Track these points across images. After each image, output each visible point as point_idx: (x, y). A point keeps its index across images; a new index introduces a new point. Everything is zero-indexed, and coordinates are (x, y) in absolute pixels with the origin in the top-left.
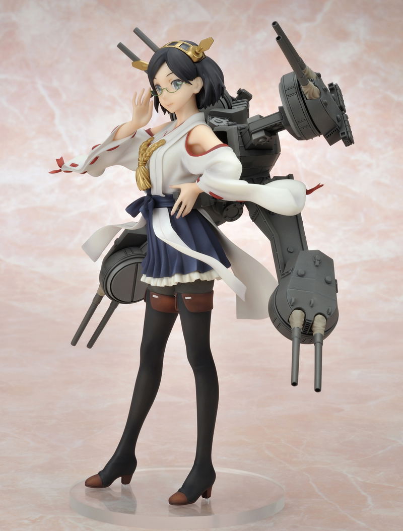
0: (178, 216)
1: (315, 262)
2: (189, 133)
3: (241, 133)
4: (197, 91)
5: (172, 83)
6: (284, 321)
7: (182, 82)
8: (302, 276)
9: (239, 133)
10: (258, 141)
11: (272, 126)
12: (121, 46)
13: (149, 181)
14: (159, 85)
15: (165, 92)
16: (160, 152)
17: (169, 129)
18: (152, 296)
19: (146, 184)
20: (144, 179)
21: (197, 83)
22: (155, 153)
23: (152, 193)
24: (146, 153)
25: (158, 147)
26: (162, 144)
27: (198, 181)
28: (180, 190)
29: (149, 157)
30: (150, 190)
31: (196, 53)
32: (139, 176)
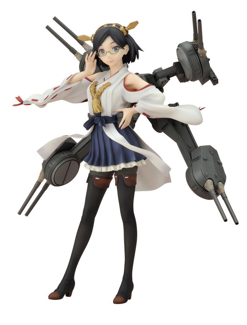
0: (122, 128)
1: (211, 152)
2: (125, 79)
3: (147, 79)
4: (126, 53)
5: (113, 48)
6: (201, 187)
7: (119, 47)
8: (206, 160)
10: (162, 83)
11: (171, 74)
12: (48, 28)
13: (101, 107)
14: (103, 50)
15: (108, 54)
16: (110, 90)
17: (105, 77)
18: (95, 178)
19: (100, 109)
20: (98, 107)
21: (127, 48)
22: (105, 91)
23: (102, 115)
24: (98, 91)
25: (107, 87)
26: (109, 85)
27: (135, 106)
28: (122, 112)
29: (101, 93)
30: (100, 113)
31: (125, 30)
32: (94, 104)
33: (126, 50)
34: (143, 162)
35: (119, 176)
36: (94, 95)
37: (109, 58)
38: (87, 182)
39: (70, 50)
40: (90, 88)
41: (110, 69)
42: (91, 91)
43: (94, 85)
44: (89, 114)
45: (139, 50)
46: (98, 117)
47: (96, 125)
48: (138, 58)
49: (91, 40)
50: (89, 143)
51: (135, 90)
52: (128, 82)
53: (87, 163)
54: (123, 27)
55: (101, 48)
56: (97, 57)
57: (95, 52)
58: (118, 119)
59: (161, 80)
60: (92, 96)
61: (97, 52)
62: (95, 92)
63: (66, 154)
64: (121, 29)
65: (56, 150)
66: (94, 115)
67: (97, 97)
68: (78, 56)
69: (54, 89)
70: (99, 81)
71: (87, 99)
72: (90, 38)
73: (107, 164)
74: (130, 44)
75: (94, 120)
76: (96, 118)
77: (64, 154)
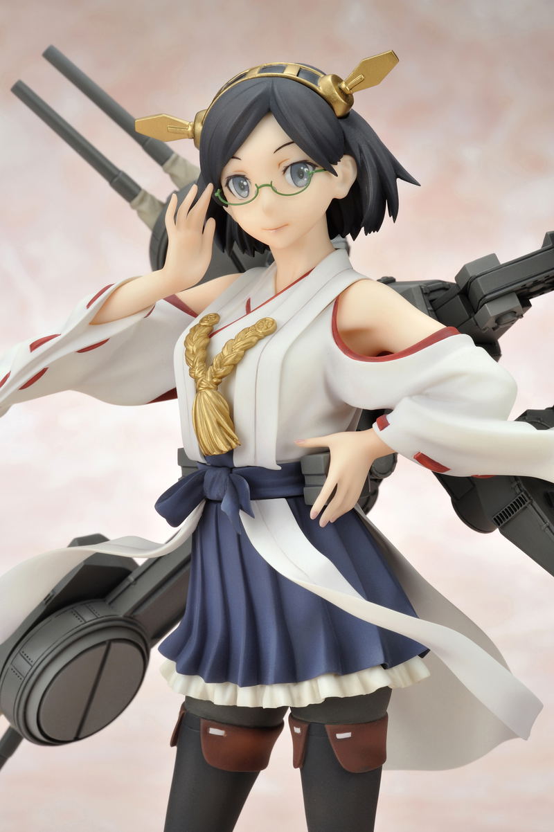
0: (322, 523)
2: (337, 302)
3: (431, 301)
4: (342, 191)
5: (285, 171)
7: (314, 166)
9: (429, 304)
10: (498, 320)
11: (536, 283)
12: (22, 92)
13: (233, 428)
14: (244, 178)
15: (266, 194)
16: (270, 352)
17: (251, 294)
18: (206, 730)
19: (228, 438)
20: (219, 425)
21: (346, 169)
22: (253, 355)
23: (238, 461)
24: (222, 357)
25: (260, 339)
26: (268, 329)
27: (383, 426)
28: (326, 451)
29: (234, 366)
30: (230, 453)
31: (341, 91)
32: (203, 415)
33: (344, 180)
34: (418, 666)
35: (309, 728)
36: (205, 374)
37: (269, 211)
38: (173, 744)
39: (111, 183)
40: (186, 343)
41: (274, 260)
42: (188, 355)
43: (206, 330)
44: (181, 453)
45: (399, 180)
46: (219, 471)
47: (211, 504)
48: (394, 213)
49: (194, 137)
50: (184, 571)
51: (383, 354)
52: (352, 317)
53: (173, 664)
54: (329, 79)
55: (232, 168)
56: (217, 211)
57: (210, 187)
58: (308, 480)
59: (492, 310)
60: (196, 379)
61: (218, 186)
62: (206, 361)
63: (88, 616)
64: (324, 85)
65: (48, 599)
66: (202, 460)
67: (217, 384)
68: (145, 207)
69: (34, 346)
70: (224, 314)
71: (175, 389)
72: (190, 129)
73: (255, 677)
74: (361, 151)
75: (202, 482)
76: (209, 476)
77: (78, 616)
